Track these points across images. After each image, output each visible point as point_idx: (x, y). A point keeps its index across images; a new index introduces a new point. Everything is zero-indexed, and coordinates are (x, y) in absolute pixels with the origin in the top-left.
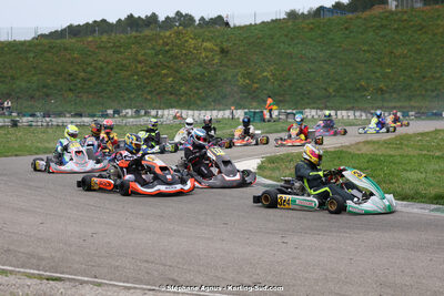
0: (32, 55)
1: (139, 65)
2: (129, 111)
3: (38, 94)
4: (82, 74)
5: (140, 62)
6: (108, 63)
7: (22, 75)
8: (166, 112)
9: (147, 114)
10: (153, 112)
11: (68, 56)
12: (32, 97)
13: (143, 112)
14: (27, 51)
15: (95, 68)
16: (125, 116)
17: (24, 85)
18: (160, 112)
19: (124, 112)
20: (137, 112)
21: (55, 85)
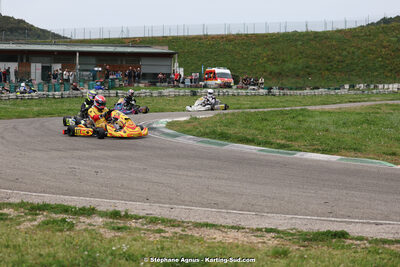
0: (300, 43)
1: (383, 50)
2: (362, 85)
3: (302, 73)
4: (337, 58)
5: (384, 47)
6: (359, 48)
7: (292, 59)
8: (391, 86)
9: (376, 87)
10: (381, 86)
11: (328, 44)
12: (298, 76)
13: (372, 86)
14: (297, 40)
15: (348, 53)
16: (358, 89)
17: (291, 66)
18: (386, 86)
19: (358, 86)
20: (368, 85)
21: (316, 66)
